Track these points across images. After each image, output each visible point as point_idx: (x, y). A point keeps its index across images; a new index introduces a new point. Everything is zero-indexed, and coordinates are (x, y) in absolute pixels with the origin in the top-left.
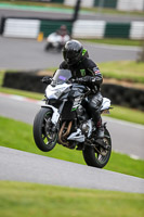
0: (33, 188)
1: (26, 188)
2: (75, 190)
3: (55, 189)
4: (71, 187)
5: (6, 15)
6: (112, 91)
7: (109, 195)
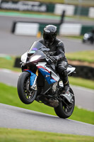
0: (34, 134)
1: (30, 134)
2: (61, 135)
3: (48, 134)
4: (59, 133)
5: (17, 20)
6: (85, 70)
7: (84, 139)
